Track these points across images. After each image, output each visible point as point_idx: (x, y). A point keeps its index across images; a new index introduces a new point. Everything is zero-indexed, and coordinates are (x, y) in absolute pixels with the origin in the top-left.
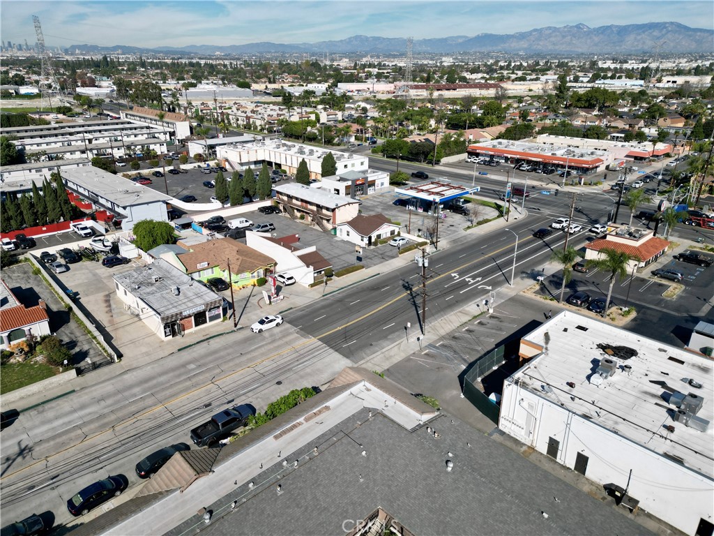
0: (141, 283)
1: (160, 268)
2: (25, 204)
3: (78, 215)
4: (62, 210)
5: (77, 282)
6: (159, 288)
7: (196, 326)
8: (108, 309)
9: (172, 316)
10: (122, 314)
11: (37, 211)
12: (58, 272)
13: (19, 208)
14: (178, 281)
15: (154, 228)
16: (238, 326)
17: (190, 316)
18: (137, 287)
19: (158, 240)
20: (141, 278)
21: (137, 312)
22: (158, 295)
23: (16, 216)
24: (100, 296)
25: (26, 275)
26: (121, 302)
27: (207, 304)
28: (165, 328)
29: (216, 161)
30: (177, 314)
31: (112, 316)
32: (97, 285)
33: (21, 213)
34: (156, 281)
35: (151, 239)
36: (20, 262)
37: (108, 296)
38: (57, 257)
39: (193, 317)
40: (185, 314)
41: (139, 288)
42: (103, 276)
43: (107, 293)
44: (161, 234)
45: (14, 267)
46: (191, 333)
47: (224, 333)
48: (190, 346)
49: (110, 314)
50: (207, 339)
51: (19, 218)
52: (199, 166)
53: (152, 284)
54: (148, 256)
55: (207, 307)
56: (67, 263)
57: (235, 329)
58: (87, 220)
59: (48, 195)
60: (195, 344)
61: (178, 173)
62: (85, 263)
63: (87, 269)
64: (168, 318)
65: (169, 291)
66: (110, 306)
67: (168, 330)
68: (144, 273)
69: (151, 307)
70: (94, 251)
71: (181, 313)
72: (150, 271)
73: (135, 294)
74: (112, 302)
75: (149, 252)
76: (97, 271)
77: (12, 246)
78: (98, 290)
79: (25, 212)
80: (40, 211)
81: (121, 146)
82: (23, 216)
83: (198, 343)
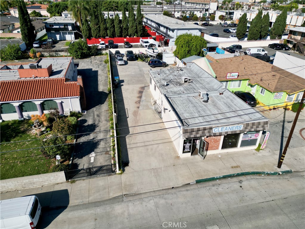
0: (170, 81)
1: (190, 71)
2: (117, 20)
3: (145, 34)
4: (136, 28)
5: (127, 73)
6: (187, 89)
7: (223, 147)
8: (139, 99)
9: (199, 130)
10: (148, 107)
11: (123, 26)
12: (119, 64)
13: (113, 23)
14: (207, 86)
15: (191, 40)
16: (284, 168)
17: (220, 135)
18: (165, 84)
19: (192, 51)
20: (171, 77)
21: (159, 110)
22: (185, 96)
23: (111, 28)
24: (137, 87)
25: (100, 63)
26: (150, 96)
27: (248, 125)
28: (185, 143)
29: (232, 21)
30: (205, 129)
31: (138, 107)
32: (140, 78)
33: (114, 26)
34: (185, 82)
35: (187, 49)
36: (102, 55)
37: (143, 88)
38: (124, 56)
39: (222, 137)
40: (215, 131)
41: (167, 85)
42: (145, 72)
43: (143, 85)
44: (196, 47)
45: (98, 57)
46: (215, 157)
47: (263, 173)
48: (213, 179)
49: (138, 105)
50: (238, 175)
51: (112, 29)
52: (220, 23)
53: (181, 84)
54: (181, 63)
55: (246, 128)
56: (128, 60)
57: (279, 170)
58: (150, 38)
59: (131, 17)
60: (220, 179)
61: (207, 25)
62: (139, 62)
63: (138, 66)
64: (192, 131)
65: (197, 94)
66: (140, 97)
67: (188, 145)
68: (176, 73)
69: (174, 110)
70: (147, 56)
71: (211, 128)
72: (181, 72)
73: (162, 90)
74: (144, 94)
75: (184, 60)
76: (143, 69)
77: (104, 46)
78: (139, 81)
79: (116, 26)
80: (124, 26)
81: (180, 11)
82: (114, 29)
83: (225, 177)
